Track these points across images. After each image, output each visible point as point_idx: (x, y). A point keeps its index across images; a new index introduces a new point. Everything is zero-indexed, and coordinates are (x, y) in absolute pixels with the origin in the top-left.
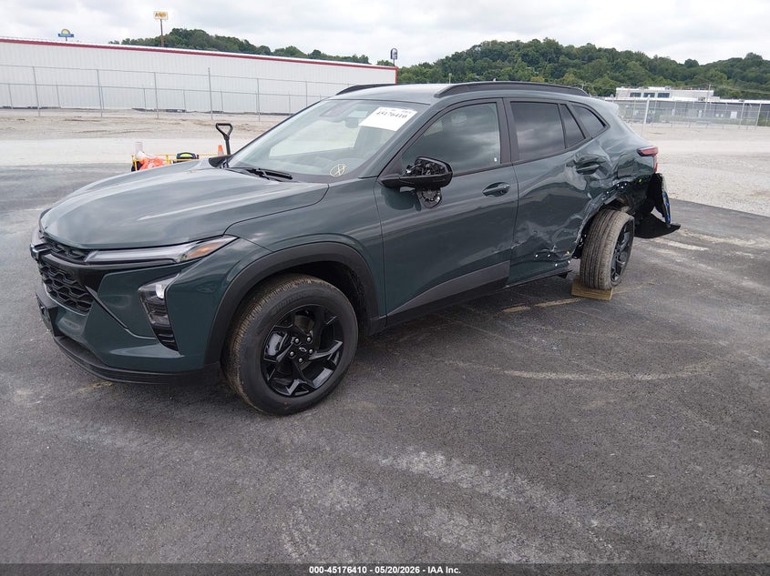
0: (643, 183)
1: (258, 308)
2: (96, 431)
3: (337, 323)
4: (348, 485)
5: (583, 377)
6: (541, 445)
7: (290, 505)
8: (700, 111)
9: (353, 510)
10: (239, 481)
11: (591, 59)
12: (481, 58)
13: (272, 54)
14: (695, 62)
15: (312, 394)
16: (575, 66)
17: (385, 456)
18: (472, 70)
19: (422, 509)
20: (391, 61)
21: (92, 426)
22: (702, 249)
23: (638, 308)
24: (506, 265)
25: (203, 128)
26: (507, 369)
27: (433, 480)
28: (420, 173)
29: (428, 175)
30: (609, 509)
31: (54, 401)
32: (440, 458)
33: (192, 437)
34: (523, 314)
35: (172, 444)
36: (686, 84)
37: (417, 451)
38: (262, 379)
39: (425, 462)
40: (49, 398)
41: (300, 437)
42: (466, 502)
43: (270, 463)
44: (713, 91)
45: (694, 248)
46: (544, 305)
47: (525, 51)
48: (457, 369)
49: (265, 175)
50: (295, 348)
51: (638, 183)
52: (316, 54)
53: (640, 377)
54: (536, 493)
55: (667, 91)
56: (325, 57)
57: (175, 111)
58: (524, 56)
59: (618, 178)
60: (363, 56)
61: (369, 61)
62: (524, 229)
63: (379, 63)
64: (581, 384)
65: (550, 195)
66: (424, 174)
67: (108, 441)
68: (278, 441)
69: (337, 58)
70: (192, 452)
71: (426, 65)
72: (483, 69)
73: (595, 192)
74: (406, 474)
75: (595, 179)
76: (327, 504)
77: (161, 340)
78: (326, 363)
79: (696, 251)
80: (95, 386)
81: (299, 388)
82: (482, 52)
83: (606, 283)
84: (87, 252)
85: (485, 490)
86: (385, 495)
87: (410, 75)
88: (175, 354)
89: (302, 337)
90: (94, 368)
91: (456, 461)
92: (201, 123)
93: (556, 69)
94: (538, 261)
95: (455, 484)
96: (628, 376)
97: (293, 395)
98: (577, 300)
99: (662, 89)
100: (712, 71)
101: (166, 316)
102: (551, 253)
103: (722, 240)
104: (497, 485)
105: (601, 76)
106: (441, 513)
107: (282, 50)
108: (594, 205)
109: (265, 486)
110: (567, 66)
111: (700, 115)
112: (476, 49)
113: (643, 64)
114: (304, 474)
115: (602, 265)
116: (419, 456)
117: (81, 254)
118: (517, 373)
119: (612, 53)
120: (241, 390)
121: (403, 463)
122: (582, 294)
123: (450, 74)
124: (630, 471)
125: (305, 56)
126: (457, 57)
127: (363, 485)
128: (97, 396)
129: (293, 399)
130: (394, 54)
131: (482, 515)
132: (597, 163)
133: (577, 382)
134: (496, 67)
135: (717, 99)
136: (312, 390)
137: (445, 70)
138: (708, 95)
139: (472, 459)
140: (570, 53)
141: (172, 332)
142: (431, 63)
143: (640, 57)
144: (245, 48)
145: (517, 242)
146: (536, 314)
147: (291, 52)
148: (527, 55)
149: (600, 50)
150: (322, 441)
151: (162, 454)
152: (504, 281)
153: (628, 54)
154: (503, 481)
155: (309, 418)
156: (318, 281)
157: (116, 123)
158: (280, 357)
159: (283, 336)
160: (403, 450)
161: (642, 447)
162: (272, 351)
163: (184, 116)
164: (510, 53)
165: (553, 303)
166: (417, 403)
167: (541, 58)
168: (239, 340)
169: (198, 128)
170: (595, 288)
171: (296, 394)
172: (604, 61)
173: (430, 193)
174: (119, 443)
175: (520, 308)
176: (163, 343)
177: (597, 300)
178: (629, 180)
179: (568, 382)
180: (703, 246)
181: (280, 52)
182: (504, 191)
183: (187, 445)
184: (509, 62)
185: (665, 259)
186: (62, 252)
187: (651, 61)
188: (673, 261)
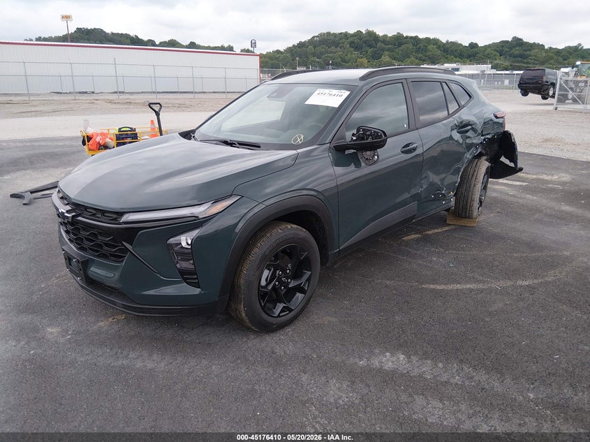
0: (497, 138)
1: (256, 250)
2: (127, 357)
3: (307, 258)
4: (341, 384)
5: (481, 286)
6: (470, 340)
7: (304, 403)
8: (482, 81)
9: (353, 403)
10: (257, 387)
11: (400, 45)
12: (319, 45)
13: (157, 46)
14: (476, 44)
15: (291, 314)
16: (389, 50)
17: (361, 359)
18: (314, 55)
19: (404, 397)
20: (252, 49)
21: (122, 353)
22: (524, 184)
23: (497, 230)
24: (414, 204)
25: (114, 106)
26: (422, 283)
27: (403, 375)
28: (363, 139)
29: (370, 140)
30: (536, 384)
31: (82, 335)
32: (402, 357)
33: (206, 355)
34: (418, 240)
35: (193, 362)
36: (471, 61)
37: (383, 353)
38: (258, 306)
39: (391, 361)
40: (76, 333)
41: (290, 348)
42: (434, 389)
43: (275, 371)
44: (490, 66)
45: (518, 183)
46: (430, 232)
47: (351, 39)
48: (386, 286)
49: (238, 145)
50: (279, 280)
51: (494, 139)
52: (192, 45)
53: (520, 283)
54: (481, 376)
55: (457, 67)
56: (199, 47)
57: (86, 93)
58: (352, 44)
59: (483, 135)
60: (230, 46)
61: (234, 50)
62: (426, 177)
63: (242, 51)
64: (482, 291)
65: (442, 151)
66: (367, 139)
67: (139, 364)
68: (273, 352)
69: (209, 48)
70: (211, 367)
71: (278, 52)
72: (322, 54)
73: (469, 147)
74: (380, 371)
75: (469, 137)
76: (332, 400)
77: (185, 280)
78: (300, 289)
79: (521, 185)
80: (110, 320)
81: (282, 311)
82: (320, 41)
83: (475, 214)
84: (121, 214)
85: (444, 378)
86: (372, 389)
87: (267, 59)
88: (197, 291)
89: (284, 270)
90: (125, 307)
91: (414, 359)
92: (111, 102)
93: (375, 52)
94: (434, 200)
95: (420, 376)
96: (512, 283)
97: (279, 316)
98: (453, 227)
99: (454, 65)
100: (489, 51)
101: (191, 262)
102: (441, 194)
103: (535, 176)
104: (453, 374)
105: (409, 57)
106: (419, 400)
107: (165, 42)
108: (468, 156)
109: (278, 390)
110: (383, 50)
111: (482, 83)
112: (315, 39)
113: (439, 47)
114: (305, 378)
115: (472, 200)
116: (385, 356)
117: (115, 216)
118: (432, 286)
119: (415, 40)
120: (244, 315)
121: (376, 362)
122: (455, 223)
123: (297, 58)
124: (541, 354)
125: (183, 47)
126: (301, 45)
127: (353, 383)
128: (116, 328)
129: (280, 319)
130: (253, 44)
131: (450, 398)
132: (471, 125)
133: (478, 290)
134: (331, 52)
135: (494, 71)
136: (291, 310)
137: (292, 55)
138: (487, 68)
139: (426, 356)
140: (385, 40)
141: (196, 274)
142: (282, 50)
143: (436, 42)
144: (135, 41)
145: (422, 187)
146: (427, 240)
147: (172, 44)
148: (353, 42)
149: (407, 37)
150: (308, 351)
151: (187, 371)
152: (413, 217)
153: (428, 40)
154: (454, 370)
155: (290, 333)
156: (295, 226)
157: (43, 104)
158: (270, 287)
159: (270, 270)
160: (372, 353)
161: (542, 335)
162: (263, 283)
163: (94, 96)
164: (341, 41)
165: (436, 231)
166: (368, 315)
167: (364, 45)
168: (243, 276)
169: (109, 105)
170: (466, 217)
171: (281, 315)
172: (410, 46)
173: (368, 153)
174: (150, 365)
175: (413, 236)
176: (188, 283)
177: (466, 226)
178: (489, 136)
179: (471, 290)
180: (524, 182)
181: (163, 44)
182: (414, 149)
183: (204, 362)
184: (341, 48)
185: (501, 192)
186: (94, 215)
187: (444, 44)
188: (508, 194)
